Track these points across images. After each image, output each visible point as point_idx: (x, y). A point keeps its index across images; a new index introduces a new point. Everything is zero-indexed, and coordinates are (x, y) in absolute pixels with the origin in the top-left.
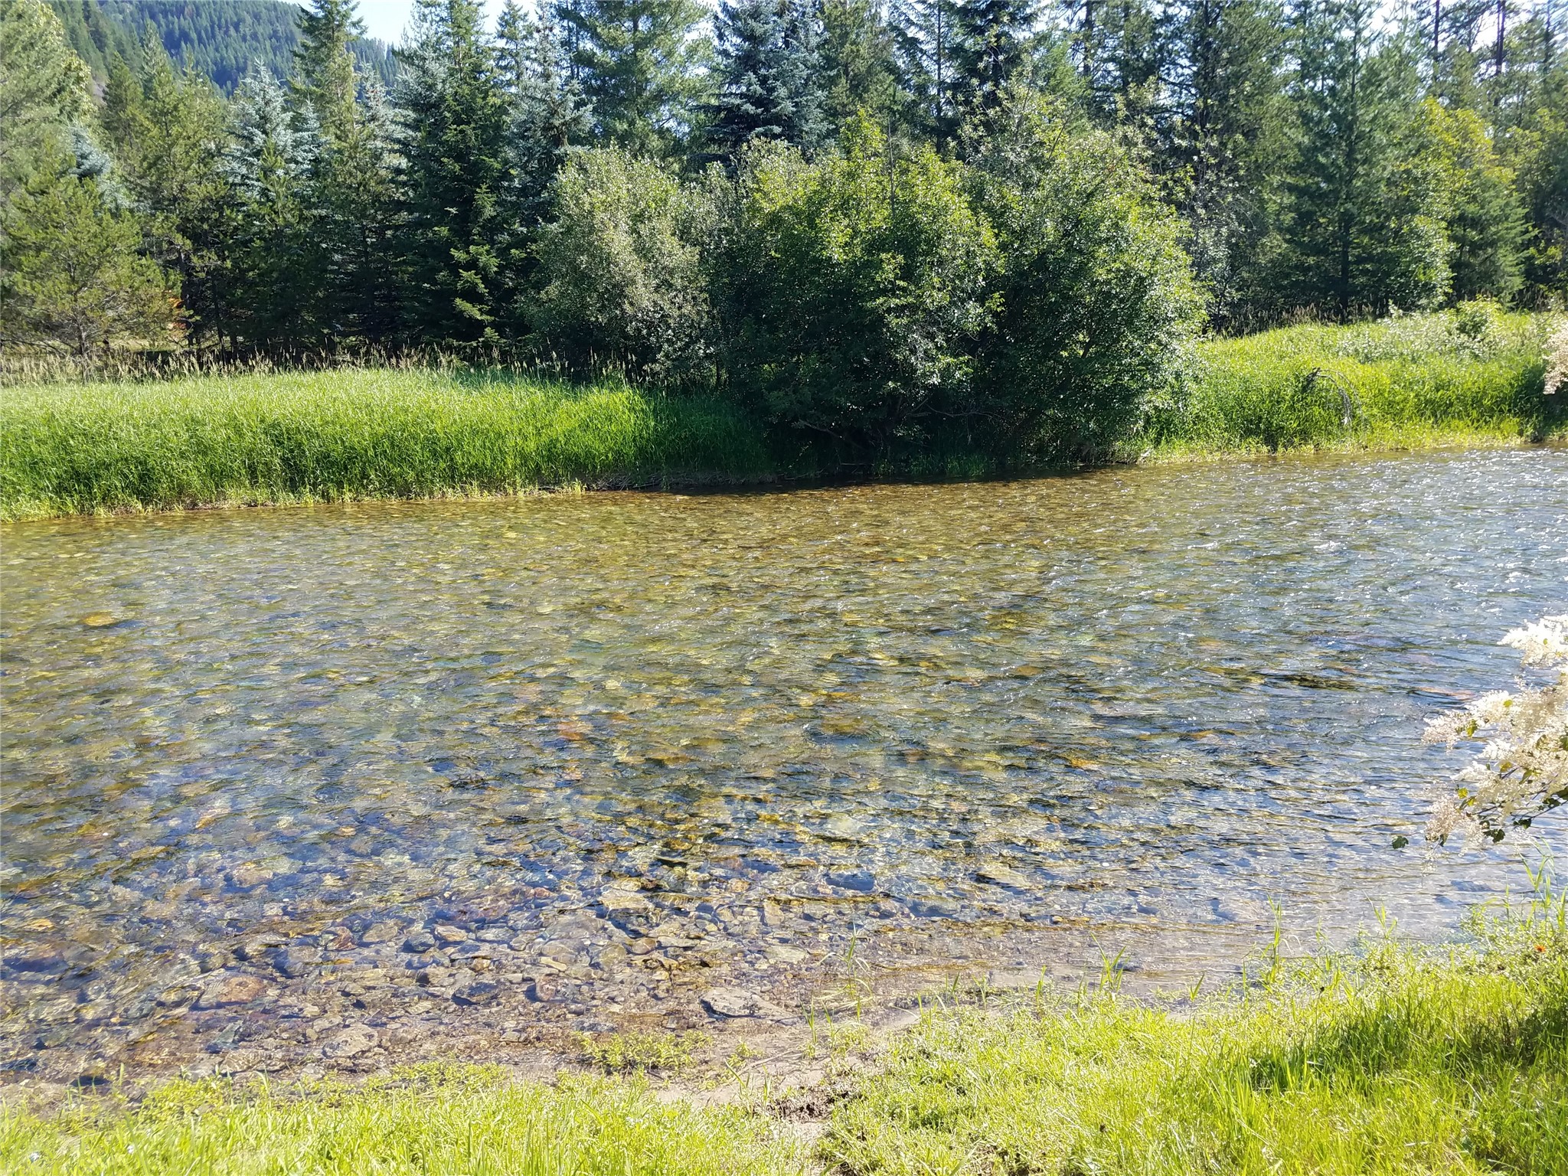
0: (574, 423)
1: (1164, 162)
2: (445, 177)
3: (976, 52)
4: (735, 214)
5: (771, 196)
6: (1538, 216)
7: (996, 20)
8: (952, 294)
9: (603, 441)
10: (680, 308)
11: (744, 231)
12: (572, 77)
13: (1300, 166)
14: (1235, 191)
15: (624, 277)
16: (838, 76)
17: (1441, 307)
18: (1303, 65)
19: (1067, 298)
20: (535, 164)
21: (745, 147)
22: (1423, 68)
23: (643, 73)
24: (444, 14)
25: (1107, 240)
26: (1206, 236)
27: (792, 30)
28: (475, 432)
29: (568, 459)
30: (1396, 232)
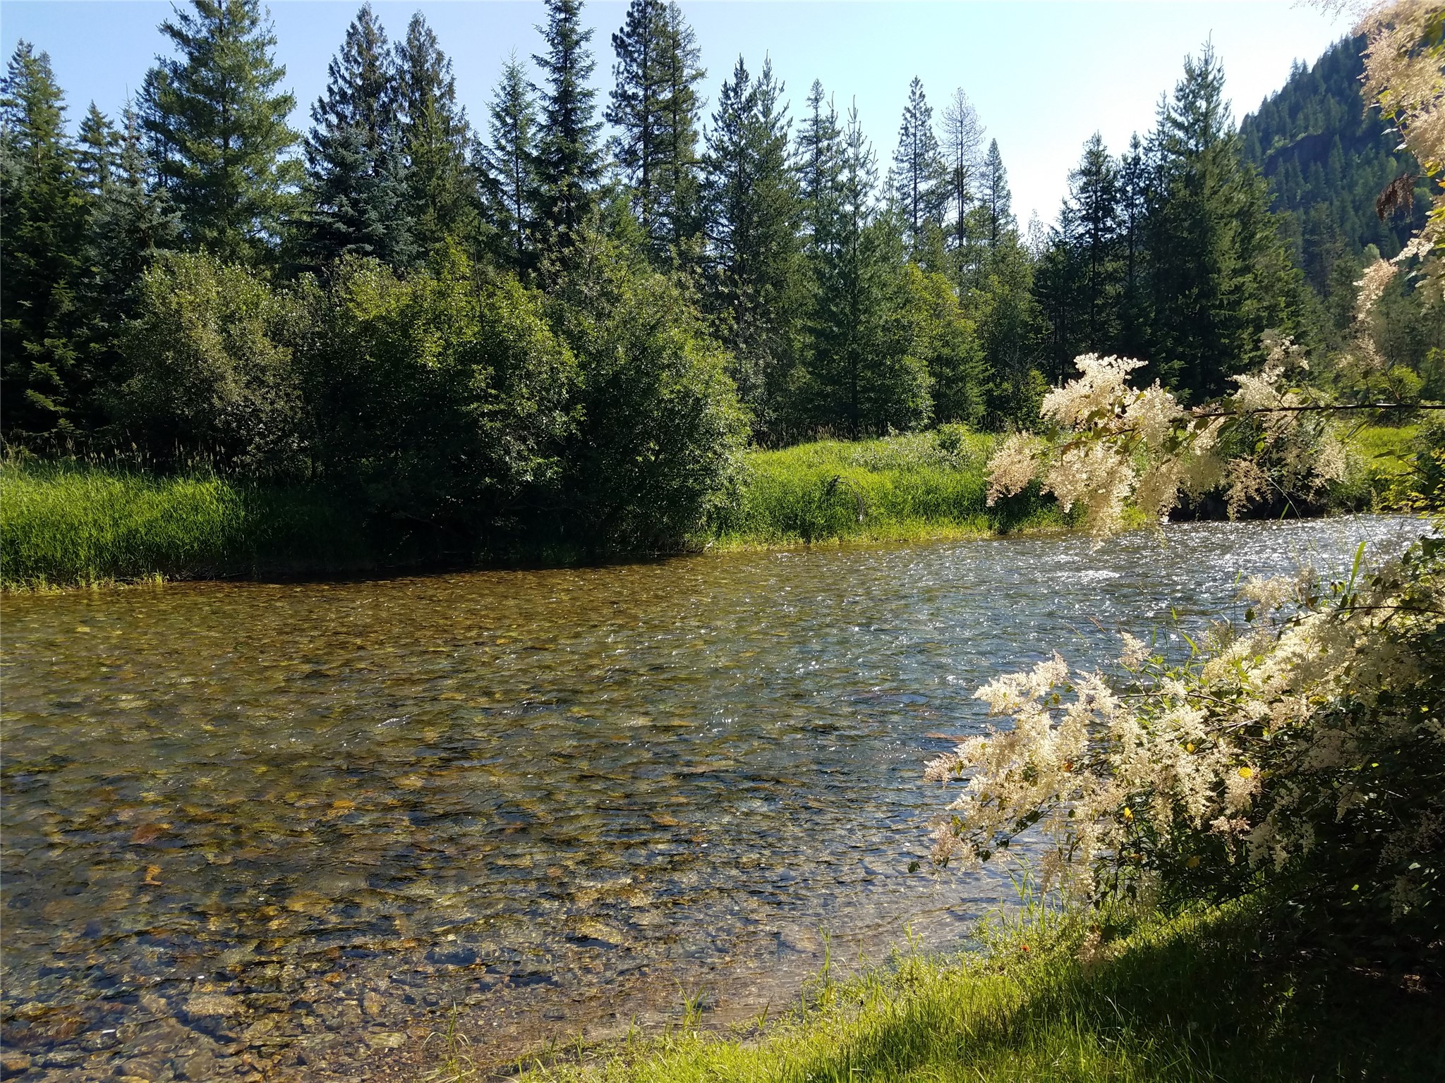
0: (157, 513)
1: (712, 303)
2: (18, 271)
3: (550, 197)
4: (329, 319)
5: (365, 306)
6: (993, 358)
7: (567, 171)
8: (540, 403)
9: (187, 530)
10: (272, 403)
11: (337, 335)
12: (160, 184)
13: (817, 312)
14: (768, 330)
15: (213, 372)
16: (426, 205)
17: (926, 428)
18: (816, 230)
19: (639, 413)
20: (119, 263)
21: (337, 261)
22: (906, 238)
23: (235, 187)
24: (21, 115)
25: (669, 366)
26: (748, 366)
27: (381, 161)
28: (44, 525)
29: (149, 549)
30: (892, 368)
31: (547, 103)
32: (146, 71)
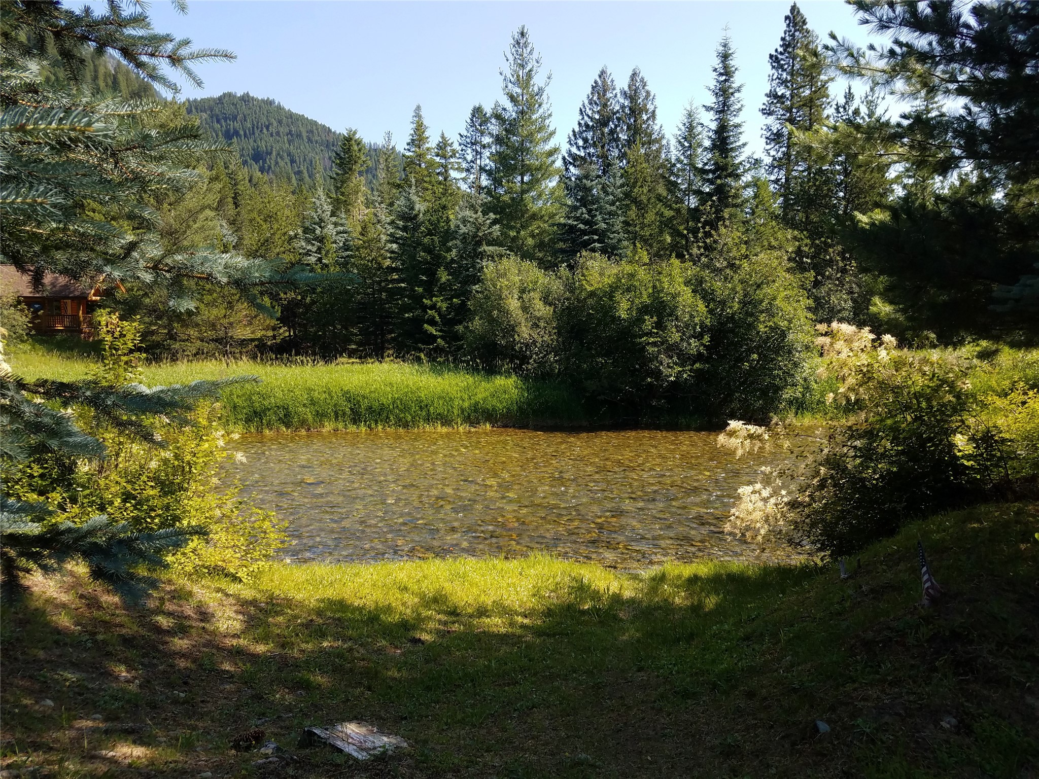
0: (487, 394)
4: (572, 290)
5: (591, 283)
9: (501, 402)
10: (542, 337)
11: (576, 299)
15: (515, 321)
21: (578, 255)
23: (526, 206)
25: (766, 310)
28: (440, 398)
29: (483, 411)
31: (711, 134)
32: (472, 108)
